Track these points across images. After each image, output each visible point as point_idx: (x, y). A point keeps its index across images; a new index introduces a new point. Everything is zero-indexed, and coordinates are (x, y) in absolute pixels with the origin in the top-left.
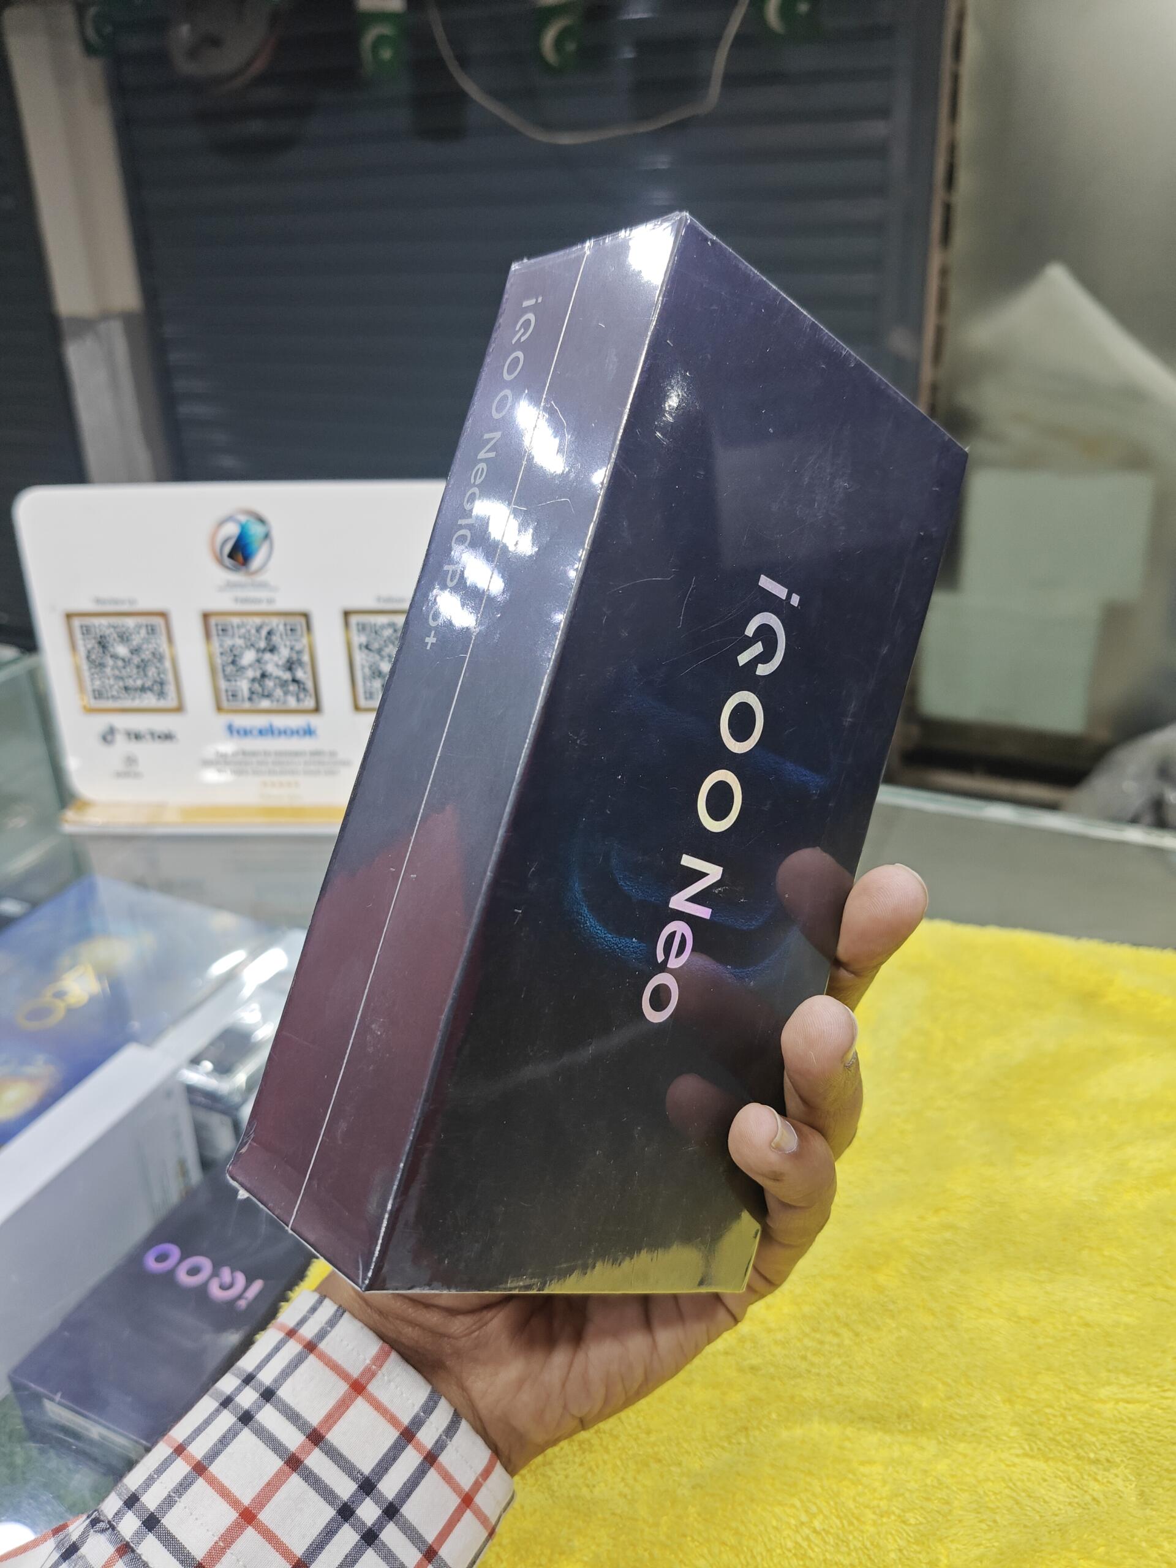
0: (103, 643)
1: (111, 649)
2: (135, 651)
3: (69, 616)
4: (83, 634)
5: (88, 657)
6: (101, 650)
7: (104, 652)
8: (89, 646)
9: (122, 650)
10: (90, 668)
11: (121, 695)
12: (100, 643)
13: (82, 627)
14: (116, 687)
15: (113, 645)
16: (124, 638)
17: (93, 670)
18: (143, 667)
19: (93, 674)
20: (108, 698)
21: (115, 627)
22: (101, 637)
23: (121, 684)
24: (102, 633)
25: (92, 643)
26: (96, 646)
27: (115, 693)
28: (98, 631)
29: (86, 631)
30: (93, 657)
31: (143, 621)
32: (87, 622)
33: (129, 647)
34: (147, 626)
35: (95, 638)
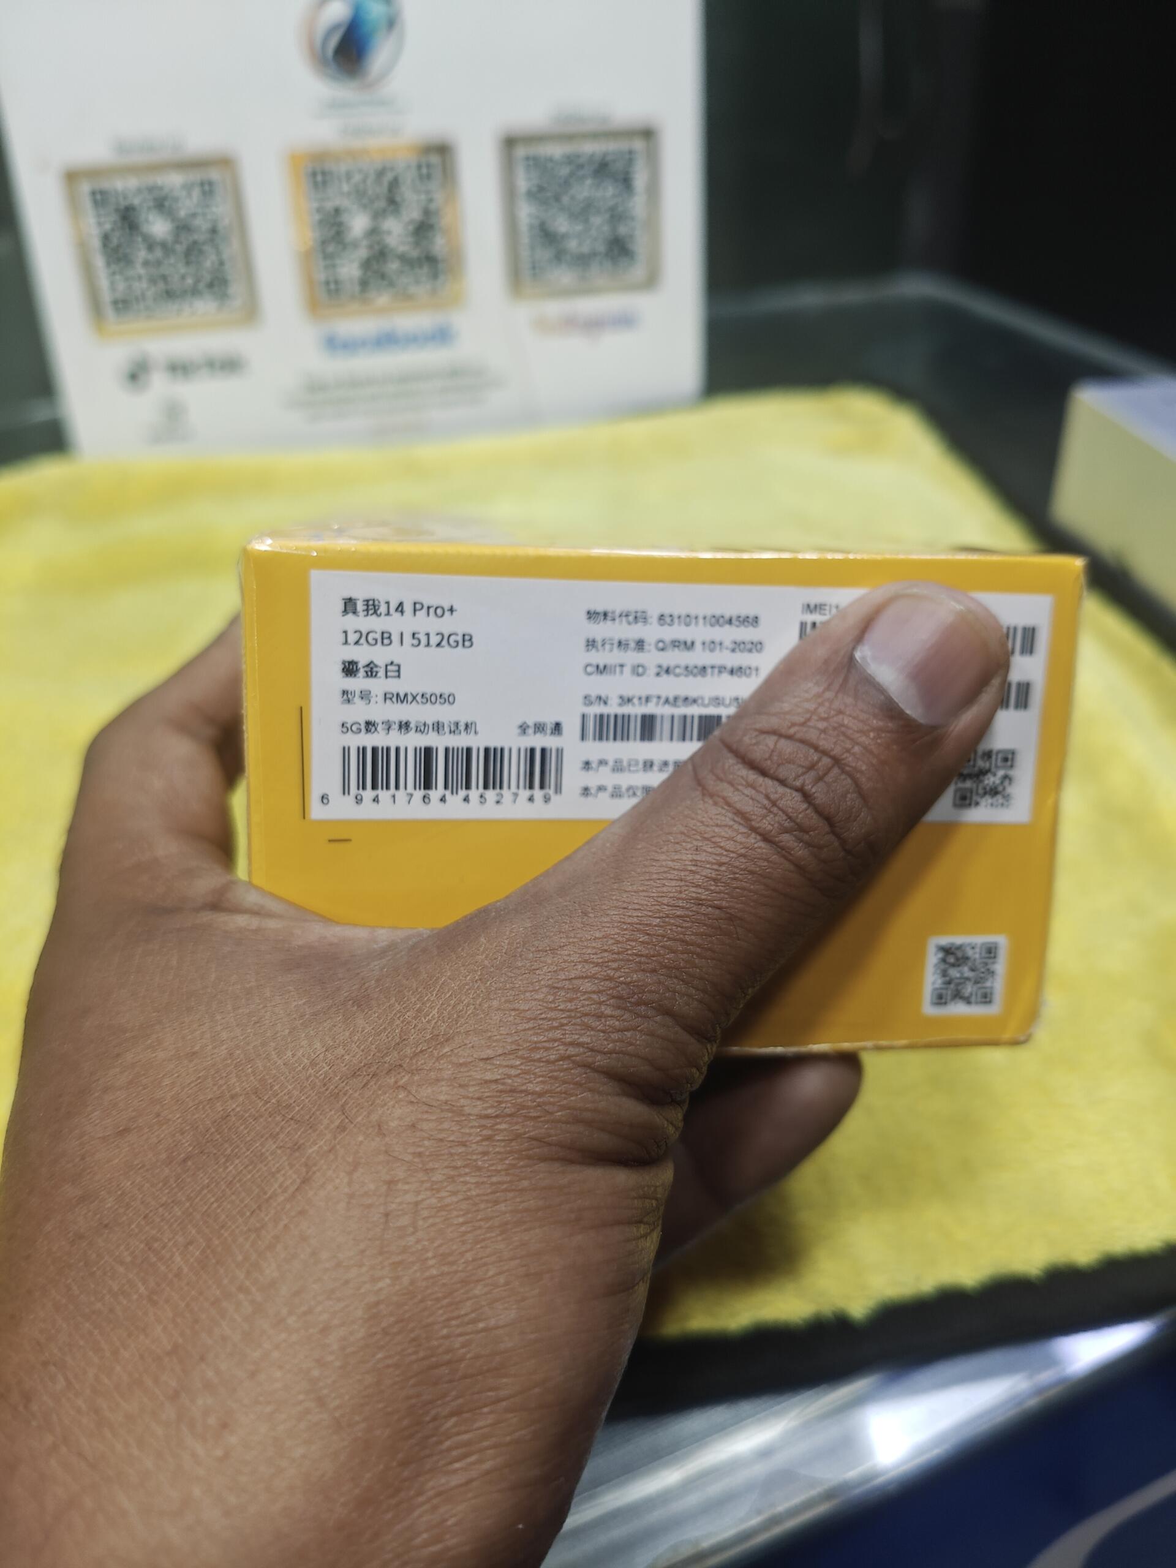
0: (128, 219)
1: (145, 228)
2: (182, 228)
3: (70, 177)
4: (95, 207)
6: (125, 230)
7: (132, 235)
8: (107, 226)
9: (159, 227)
10: (108, 264)
11: (162, 304)
12: (123, 219)
13: (93, 193)
14: (153, 291)
15: (147, 221)
16: (162, 203)
17: (114, 267)
18: (193, 253)
19: (112, 273)
20: (140, 311)
21: (149, 190)
22: (126, 208)
23: (160, 284)
24: (128, 202)
25: (110, 220)
26: (118, 223)
27: (151, 302)
28: (121, 199)
29: (100, 198)
30: (115, 241)
31: (196, 176)
32: (105, 184)
33: (173, 220)
34: (202, 184)
35: (117, 210)
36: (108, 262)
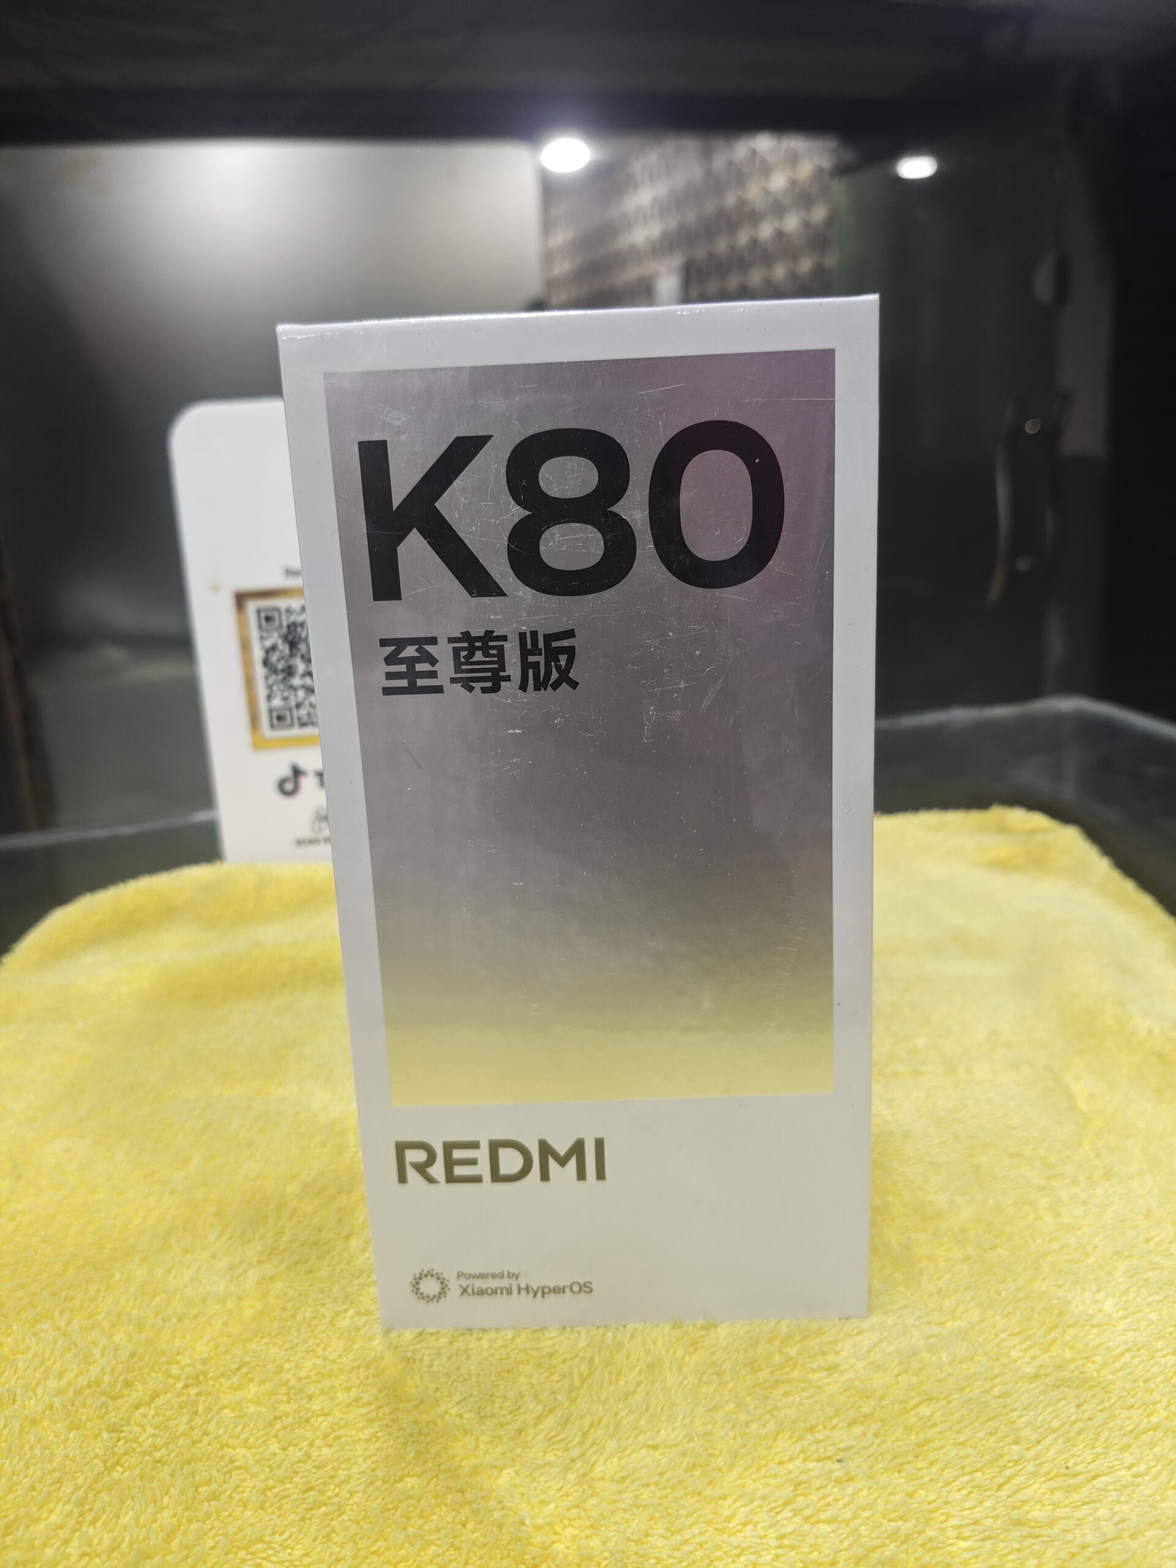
0: (291, 637)
3: (241, 599)
4: (260, 627)
5: (266, 662)
6: (287, 651)
7: (291, 650)
8: (268, 643)
12: (285, 638)
13: (259, 611)
17: (273, 679)
19: (270, 687)
20: (293, 723)
22: (289, 627)
24: (292, 619)
25: (274, 638)
26: (280, 642)
28: (284, 617)
29: (267, 618)
30: (274, 658)
32: (270, 606)
35: (280, 629)
36: (267, 678)
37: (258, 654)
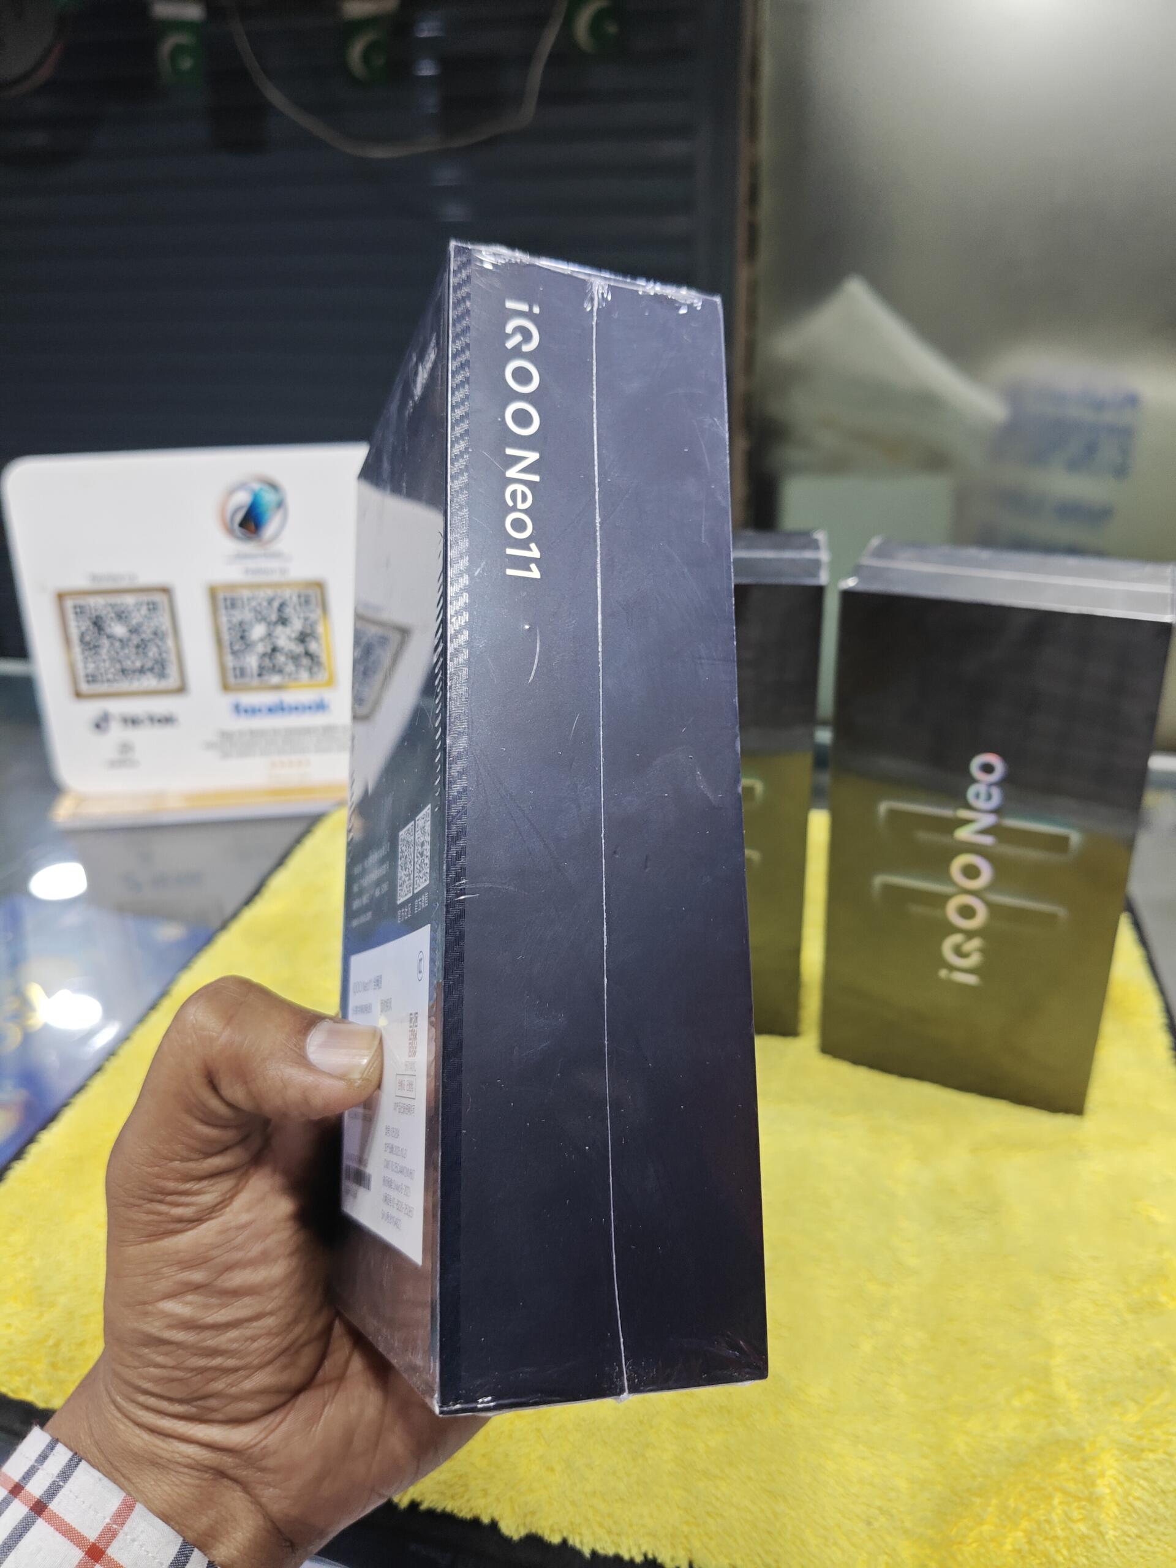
0: (98, 624)
1: (108, 630)
2: (134, 631)
3: (61, 596)
4: (77, 615)
5: (81, 640)
6: (96, 630)
7: (100, 634)
8: (83, 628)
9: (119, 630)
10: (83, 653)
11: (117, 678)
12: (95, 623)
13: (75, 607)
14: (113, 670)
15: (110, 626)
16: (121, 616)
17: (87, 653)
18: (142, 647)
19: (86, 658)
20: (103, 682)
21: (113, 606)
22: (96, 617)
23: (118, 666)
24: (98, 613)
25: (86, 624)
26: (91, 626)
27: (110, 676)
28: (93, 611)
29: (80, 611)
30: (87, 638)
31: (145, 598)
32: (82, 601)
33: (128, 626)
34: (148, 604)
35: (90, 618)
36: (83, 651)
37: (74, 634)
